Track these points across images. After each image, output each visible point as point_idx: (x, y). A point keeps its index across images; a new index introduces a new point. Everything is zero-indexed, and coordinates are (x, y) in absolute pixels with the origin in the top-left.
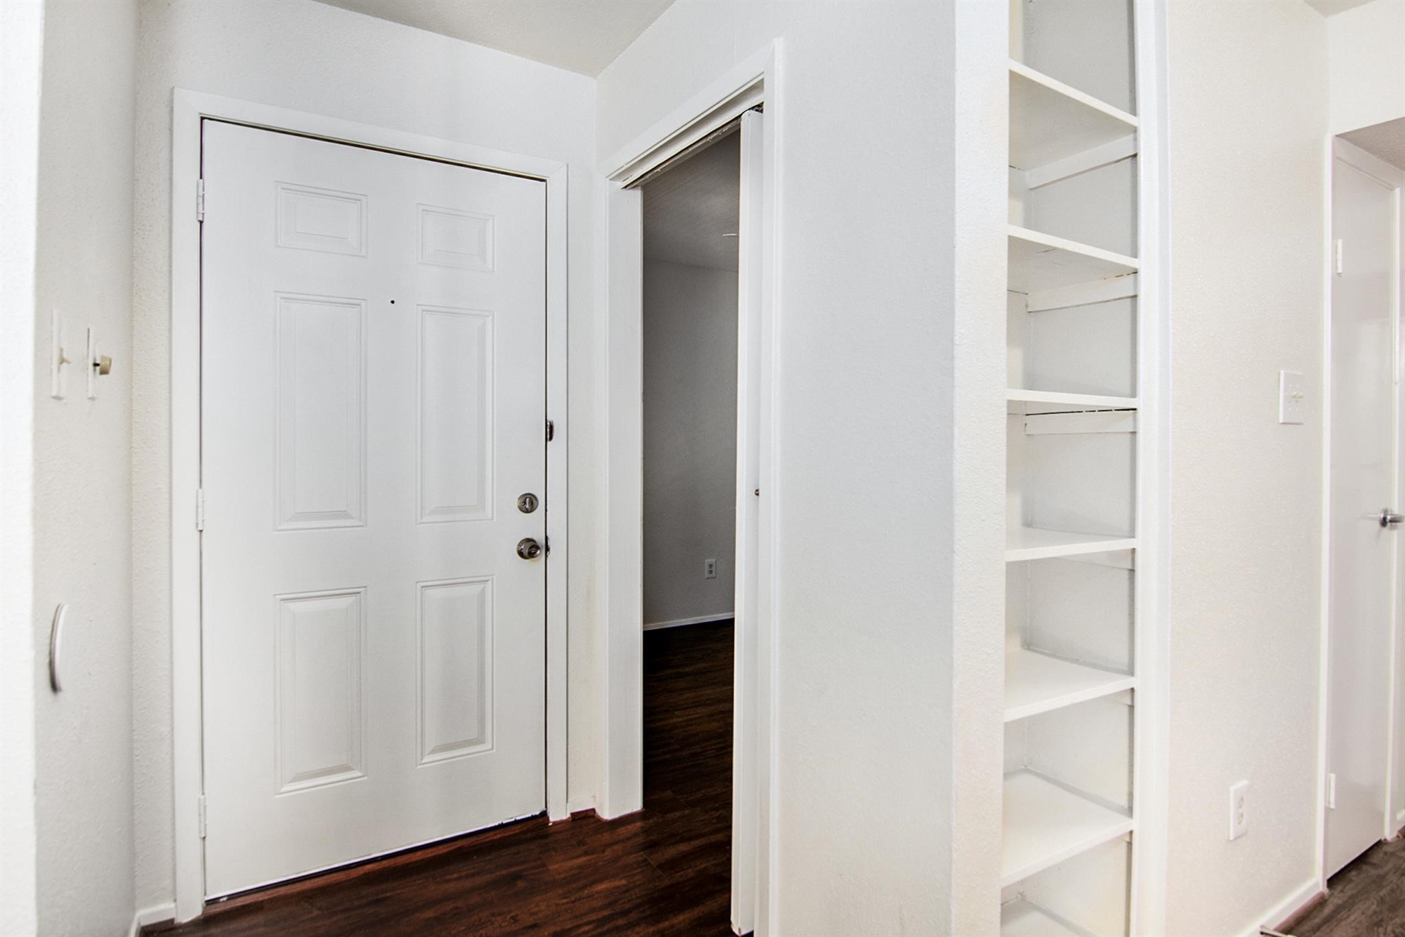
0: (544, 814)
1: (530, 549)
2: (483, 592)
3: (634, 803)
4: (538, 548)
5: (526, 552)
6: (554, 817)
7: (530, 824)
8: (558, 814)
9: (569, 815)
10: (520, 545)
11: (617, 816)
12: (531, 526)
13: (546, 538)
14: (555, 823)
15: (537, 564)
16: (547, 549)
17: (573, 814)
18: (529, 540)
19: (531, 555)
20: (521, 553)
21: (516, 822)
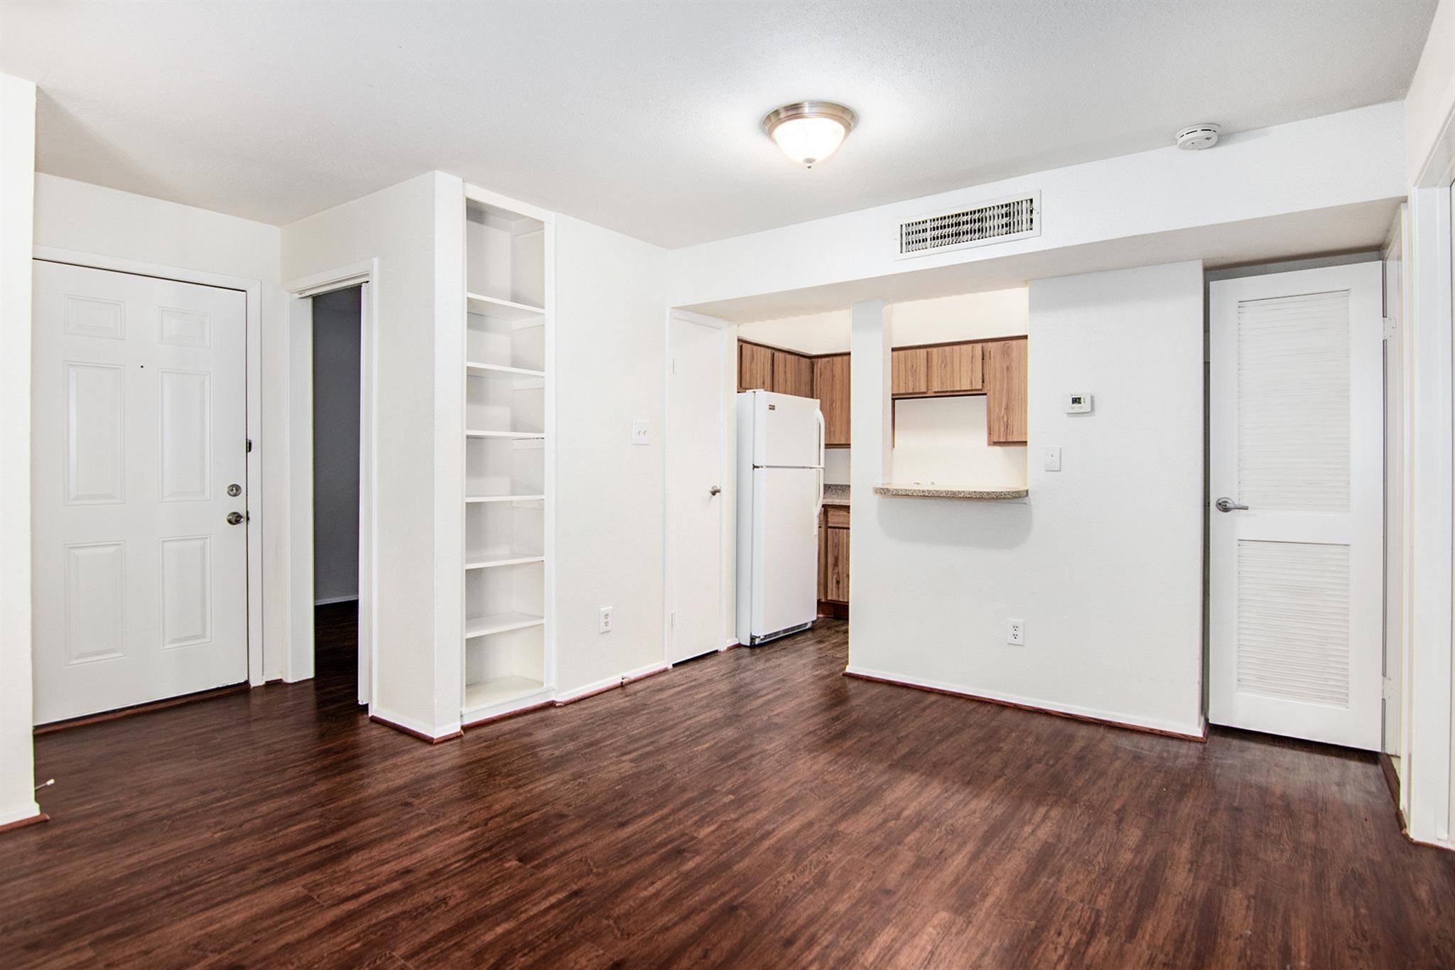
0: (247, 683)
1: (235, 519)
2: (203, 546)
3: (309, 672)
4: (241, 517)
5: (233, 521)
6: (253, 684)
7: (237, 689)
8: (257, 681)
9: (264, 683)
10: (229, 515)
11: (296, 681)
12: (238, 505)
13: (247, 512)
14: (254, 688)
15: (242, 526)
16: (248, 519)
17: (267, 682)
18: (234, 513)
19: (237, 522)
20: (230, 522)
21: (228, 687)
